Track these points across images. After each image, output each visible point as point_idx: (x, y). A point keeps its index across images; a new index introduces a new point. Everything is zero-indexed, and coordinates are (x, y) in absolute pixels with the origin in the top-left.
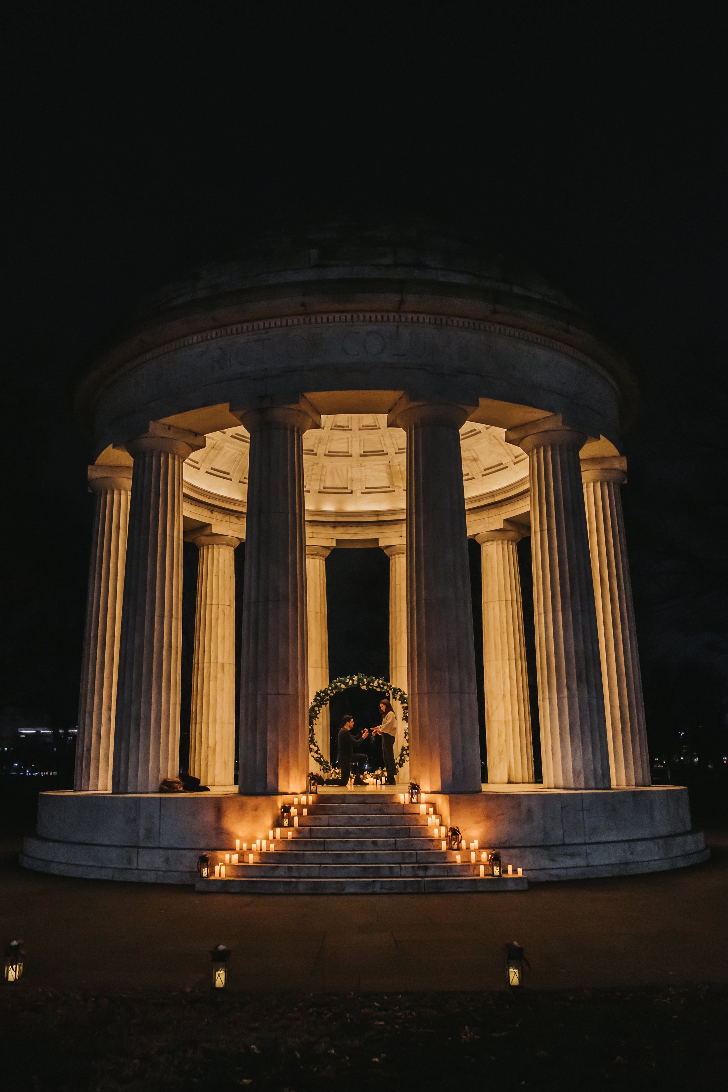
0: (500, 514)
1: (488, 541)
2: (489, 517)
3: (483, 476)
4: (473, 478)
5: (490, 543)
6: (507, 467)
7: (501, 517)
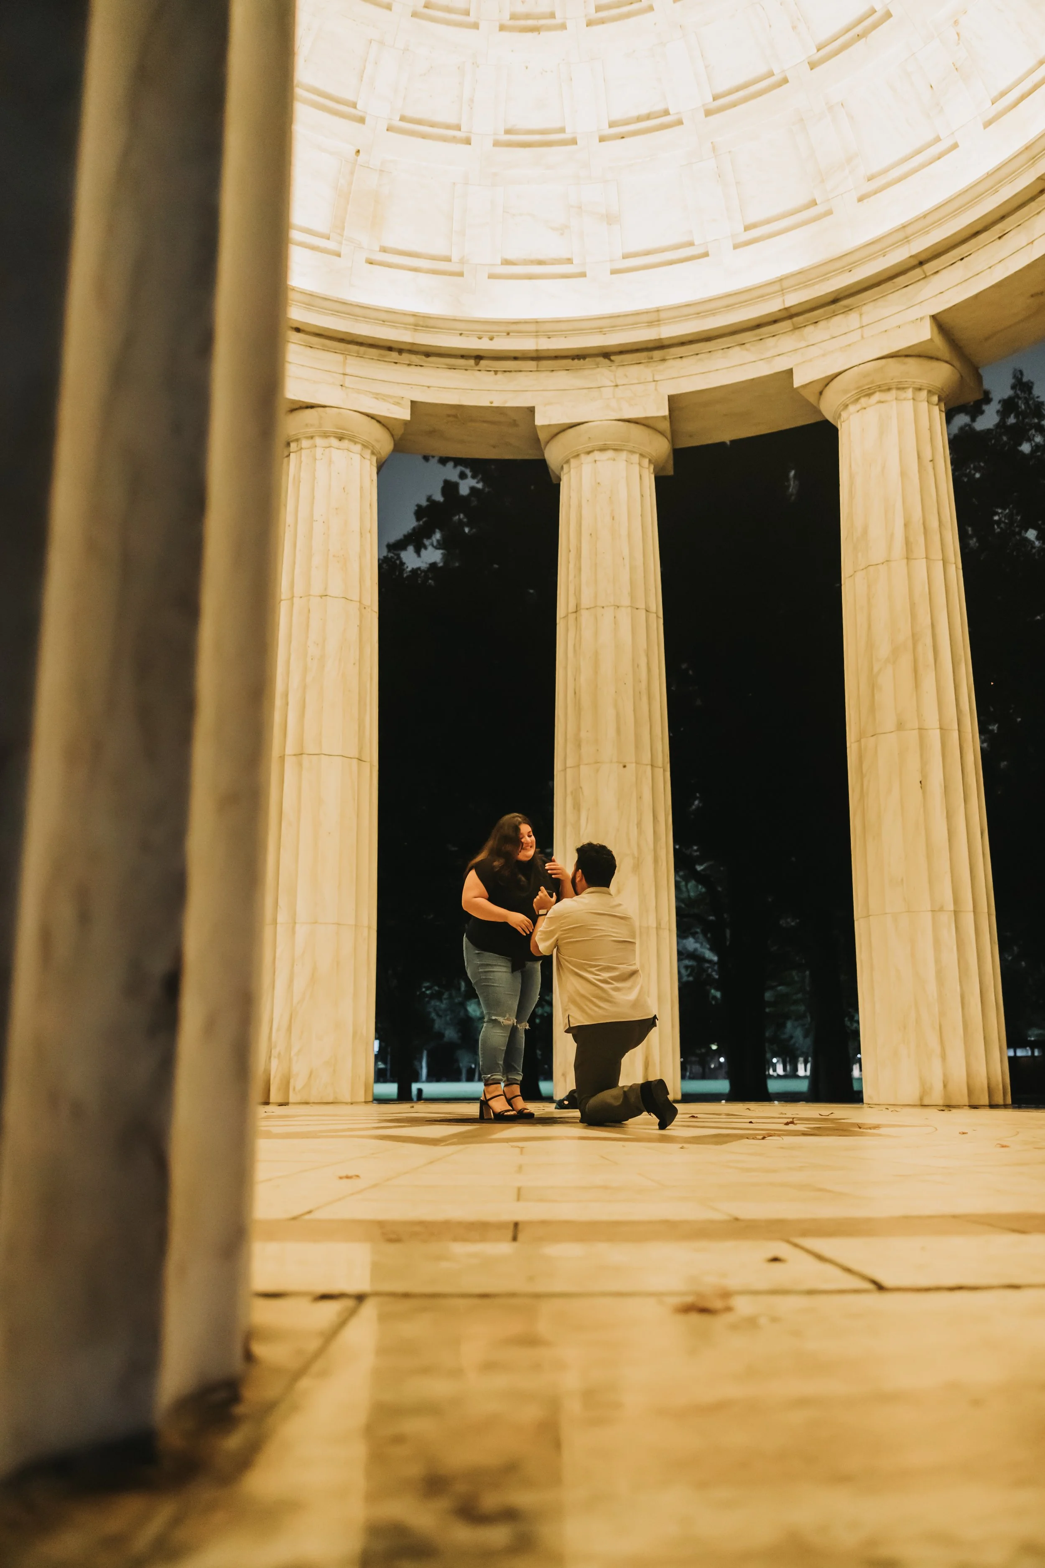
0: (654, 381)
1: (603, 449)
2: (617, 386)
3: (614, 272)
4: (583, 275)
5: (610, 454)
6: (706, 255)
7: (656, 389)
